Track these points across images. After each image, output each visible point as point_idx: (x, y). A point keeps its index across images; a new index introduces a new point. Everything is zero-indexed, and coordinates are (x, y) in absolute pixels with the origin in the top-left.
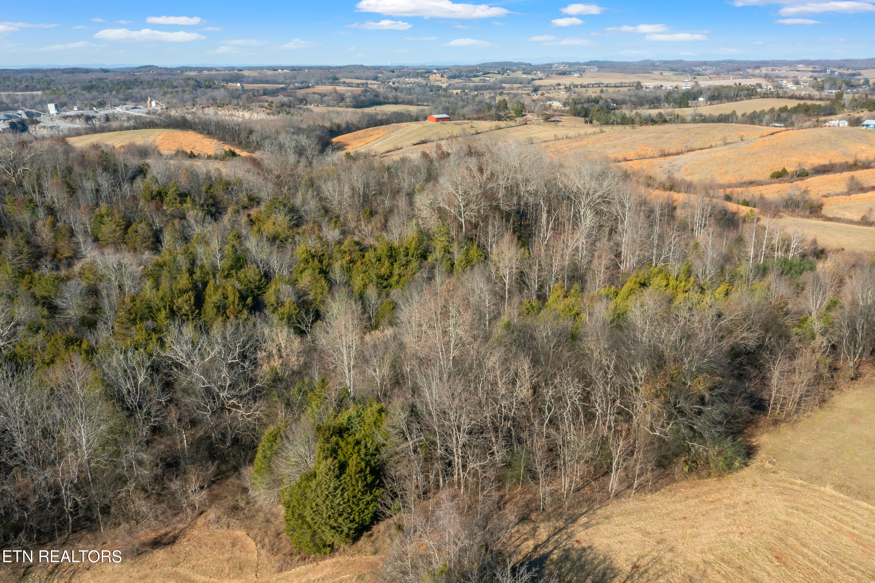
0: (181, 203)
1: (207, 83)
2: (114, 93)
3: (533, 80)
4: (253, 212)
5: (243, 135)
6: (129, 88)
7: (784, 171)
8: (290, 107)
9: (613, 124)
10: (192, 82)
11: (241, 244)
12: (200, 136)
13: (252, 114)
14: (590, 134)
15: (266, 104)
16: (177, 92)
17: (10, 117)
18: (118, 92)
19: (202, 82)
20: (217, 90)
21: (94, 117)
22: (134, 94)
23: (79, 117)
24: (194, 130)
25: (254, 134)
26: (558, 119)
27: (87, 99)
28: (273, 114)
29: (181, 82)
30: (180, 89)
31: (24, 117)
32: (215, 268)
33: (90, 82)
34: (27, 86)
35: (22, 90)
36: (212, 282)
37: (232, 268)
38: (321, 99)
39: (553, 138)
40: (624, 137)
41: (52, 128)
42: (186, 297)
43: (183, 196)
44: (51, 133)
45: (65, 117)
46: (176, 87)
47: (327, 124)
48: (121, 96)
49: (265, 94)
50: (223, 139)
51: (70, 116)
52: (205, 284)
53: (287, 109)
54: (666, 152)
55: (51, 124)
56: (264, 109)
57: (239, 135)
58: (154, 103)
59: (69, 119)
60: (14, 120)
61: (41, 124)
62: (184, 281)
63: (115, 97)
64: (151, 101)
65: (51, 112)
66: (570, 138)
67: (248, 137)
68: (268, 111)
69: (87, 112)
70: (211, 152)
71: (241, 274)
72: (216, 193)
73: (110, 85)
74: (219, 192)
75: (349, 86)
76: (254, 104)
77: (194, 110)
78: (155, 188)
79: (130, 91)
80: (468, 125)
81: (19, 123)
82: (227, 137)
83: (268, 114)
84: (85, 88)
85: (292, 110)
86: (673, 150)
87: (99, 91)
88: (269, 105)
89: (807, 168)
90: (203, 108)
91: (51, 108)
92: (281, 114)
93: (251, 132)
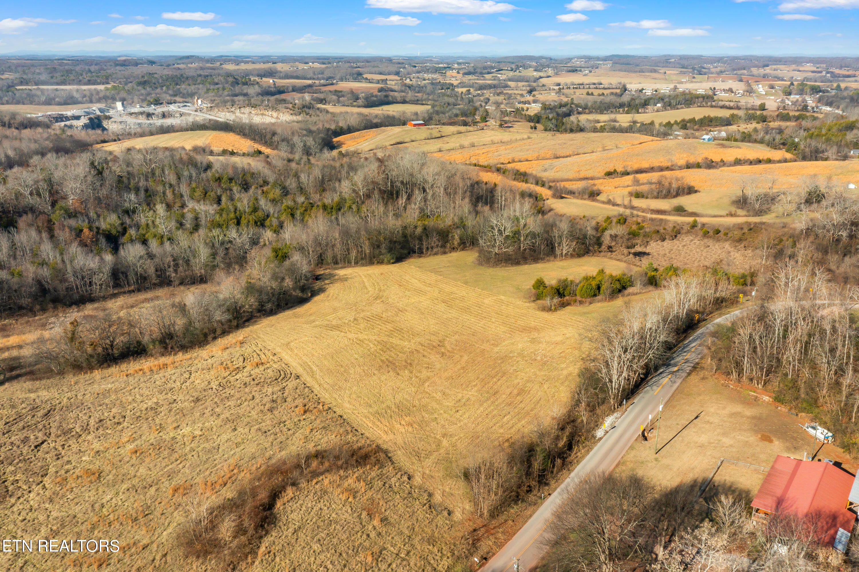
0: (230, 183)
1: (243, 80)
2: (164, 88)
3: (541, 77)
4: (265, 189)
5: (269, 136)
6: (177, 84)
7: (615, 171)
8: (309, 108)
9: (550, 130)
10: (231, 79)
11: (258, 203)
12: (238, 137)
13: (279, 114)
14: (520, 140)
15: (290, 106)
16: (218, 89)
17: (88, 113)
18: (168, 88)
19: (239, 79)
20: (252, 87)
21: (153, 114)
22: (181, 90)
23: (142, 113)
24: (234, 132)
25: (276, 136)
26: (510, 125)
27: (142, 95)
28: (296, 115)
29: (222, 79)
30: (220, 86)
31: (99, 113)
32: (245, 212)
33: (143, 77)
34: (89, 81)
35: (86, 84)
36: (243, 216)
37: (252, 212)
38: (338, 99)
40: (541, 143)
41: (121, 122)
42: (233, 221)
43: (231, 180)
44: (120, 127)
45: (131, 114)
46: (217, 84)
47: (333, 127)
48: (170, 92)
49: (293, 91)
50: (254, 140)
51: (135, 113)
52: (241, 217)
53: (307, 110)
54: (558, 156)
55: (120, 120)
56: (288, 110)
57: (265, 136)
58: (200, 101)
59: (134, 115)
60: (92, 116)
61: (112, 120)
62: (232, 215)
63: (165, 93)
64: (198, 99)
65: (119, 109)
67: (271, 138)
68: (292, 112)
69: (147, 109)
70: (245, 150)
71: (256, 214)
72: (247, 178)
73: (160, 81)
74: (249, 178)
75: (370, 82)
76: (281, 105)
77: (233, 109)
78: (217, 175)
79: (178, 87)
80: (437, 130)
81: (96, 118)
82: (257, 138)
83: (291, 115)
84: (139, 84)
85: (311, 112)
86: (562, 155)
87: (151, 87)
88: (293, 107)
89: (629, 169)
90: (240, 108)
91: (119, 105)
92: (302, 115)
93: (274, 134)
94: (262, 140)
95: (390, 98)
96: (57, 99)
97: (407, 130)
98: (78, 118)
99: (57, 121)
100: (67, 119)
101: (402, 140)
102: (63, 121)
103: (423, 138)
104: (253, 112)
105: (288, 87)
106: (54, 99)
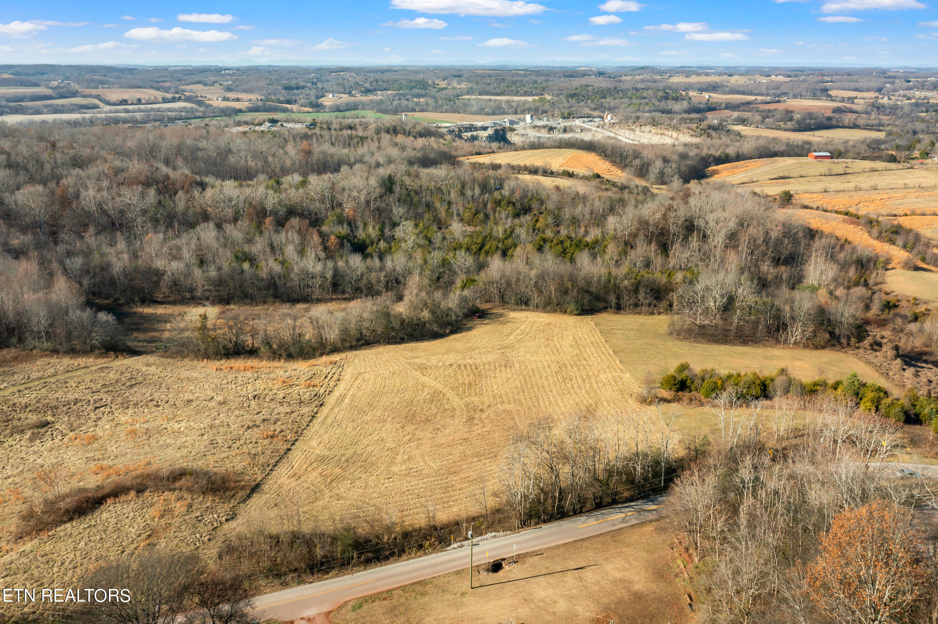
2: (589, 101)
5: (631, 158)
6: (605, 97)
8: (716, 130)
10: (661, 94)
12: (598, 158)
13: (679, 134)
15: (695, 126)
16: (641, 104)
17: (496, 125)
21: (555, 128)
22: (604, 104)
23: (544, 127)
24: (596, 152)
25: (638, 158)
27: (564, 107)
28: (696, 136)
29: (651, 92)
30: (645, 101)
31: (508, 125)
33: (576, 89)
34: (526, 92)
35: (522, 95)
38: (763, 122)
39: (903, 186)
41: (522, 135)
44: (521, 139)
45: (535, 127)
46: (644, 98)
49: (727, 108)
51: (538, 127)
52: (488, 242)
53: (712, 132)
55: (523, 132)
56: (690, 131)
57: (626, 159)
58: (609, 117)
59: (537, 129)
60: (498, 128)
61: (516, 132)
62: (481, 240)
63: (587, 106)
64: (608, 114)
65: (526, 122)
66: (922, 188)
67: (631, 161)
68: (692, 133)
69: (552, 123)
71: (506, 241)
72: (532, 203)
73: (590, 94)
74: (534, 204)
76: (684, 125)
77: (633, 127)
78: (500, 198)
79: (603, 100)
81: (502, 130)
82: (617, 160)
83: (692, 136)
84: (568, 96)
85: (715, 133)
87: (577, 100)
88: (697, 127)
90: (641, 126)
91: (528, 117)
92: (701, 137)
94: (621, 163)
95: (834, 122)
96: (486, 110)
97: (804, 163)
98: (485, 129)
99: (466, 131)
100: (476, 129)
101: (787, 174)
102: (471, 131)
103: (818, 173)
104: (653, 131)
105: (722, 103)
106: (484, 109)
